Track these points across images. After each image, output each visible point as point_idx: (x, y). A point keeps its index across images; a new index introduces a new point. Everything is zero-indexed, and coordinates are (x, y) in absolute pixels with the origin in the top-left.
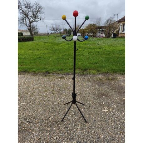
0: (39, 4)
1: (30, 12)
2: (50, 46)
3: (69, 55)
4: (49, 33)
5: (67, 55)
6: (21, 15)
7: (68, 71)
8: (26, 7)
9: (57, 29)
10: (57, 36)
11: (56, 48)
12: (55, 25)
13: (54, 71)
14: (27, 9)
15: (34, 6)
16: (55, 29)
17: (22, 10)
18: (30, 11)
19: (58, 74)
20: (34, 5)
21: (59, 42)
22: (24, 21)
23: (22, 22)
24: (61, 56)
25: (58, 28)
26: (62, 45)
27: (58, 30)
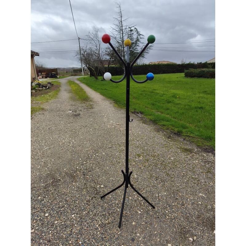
13: (192, 135)
19: (192, 142)
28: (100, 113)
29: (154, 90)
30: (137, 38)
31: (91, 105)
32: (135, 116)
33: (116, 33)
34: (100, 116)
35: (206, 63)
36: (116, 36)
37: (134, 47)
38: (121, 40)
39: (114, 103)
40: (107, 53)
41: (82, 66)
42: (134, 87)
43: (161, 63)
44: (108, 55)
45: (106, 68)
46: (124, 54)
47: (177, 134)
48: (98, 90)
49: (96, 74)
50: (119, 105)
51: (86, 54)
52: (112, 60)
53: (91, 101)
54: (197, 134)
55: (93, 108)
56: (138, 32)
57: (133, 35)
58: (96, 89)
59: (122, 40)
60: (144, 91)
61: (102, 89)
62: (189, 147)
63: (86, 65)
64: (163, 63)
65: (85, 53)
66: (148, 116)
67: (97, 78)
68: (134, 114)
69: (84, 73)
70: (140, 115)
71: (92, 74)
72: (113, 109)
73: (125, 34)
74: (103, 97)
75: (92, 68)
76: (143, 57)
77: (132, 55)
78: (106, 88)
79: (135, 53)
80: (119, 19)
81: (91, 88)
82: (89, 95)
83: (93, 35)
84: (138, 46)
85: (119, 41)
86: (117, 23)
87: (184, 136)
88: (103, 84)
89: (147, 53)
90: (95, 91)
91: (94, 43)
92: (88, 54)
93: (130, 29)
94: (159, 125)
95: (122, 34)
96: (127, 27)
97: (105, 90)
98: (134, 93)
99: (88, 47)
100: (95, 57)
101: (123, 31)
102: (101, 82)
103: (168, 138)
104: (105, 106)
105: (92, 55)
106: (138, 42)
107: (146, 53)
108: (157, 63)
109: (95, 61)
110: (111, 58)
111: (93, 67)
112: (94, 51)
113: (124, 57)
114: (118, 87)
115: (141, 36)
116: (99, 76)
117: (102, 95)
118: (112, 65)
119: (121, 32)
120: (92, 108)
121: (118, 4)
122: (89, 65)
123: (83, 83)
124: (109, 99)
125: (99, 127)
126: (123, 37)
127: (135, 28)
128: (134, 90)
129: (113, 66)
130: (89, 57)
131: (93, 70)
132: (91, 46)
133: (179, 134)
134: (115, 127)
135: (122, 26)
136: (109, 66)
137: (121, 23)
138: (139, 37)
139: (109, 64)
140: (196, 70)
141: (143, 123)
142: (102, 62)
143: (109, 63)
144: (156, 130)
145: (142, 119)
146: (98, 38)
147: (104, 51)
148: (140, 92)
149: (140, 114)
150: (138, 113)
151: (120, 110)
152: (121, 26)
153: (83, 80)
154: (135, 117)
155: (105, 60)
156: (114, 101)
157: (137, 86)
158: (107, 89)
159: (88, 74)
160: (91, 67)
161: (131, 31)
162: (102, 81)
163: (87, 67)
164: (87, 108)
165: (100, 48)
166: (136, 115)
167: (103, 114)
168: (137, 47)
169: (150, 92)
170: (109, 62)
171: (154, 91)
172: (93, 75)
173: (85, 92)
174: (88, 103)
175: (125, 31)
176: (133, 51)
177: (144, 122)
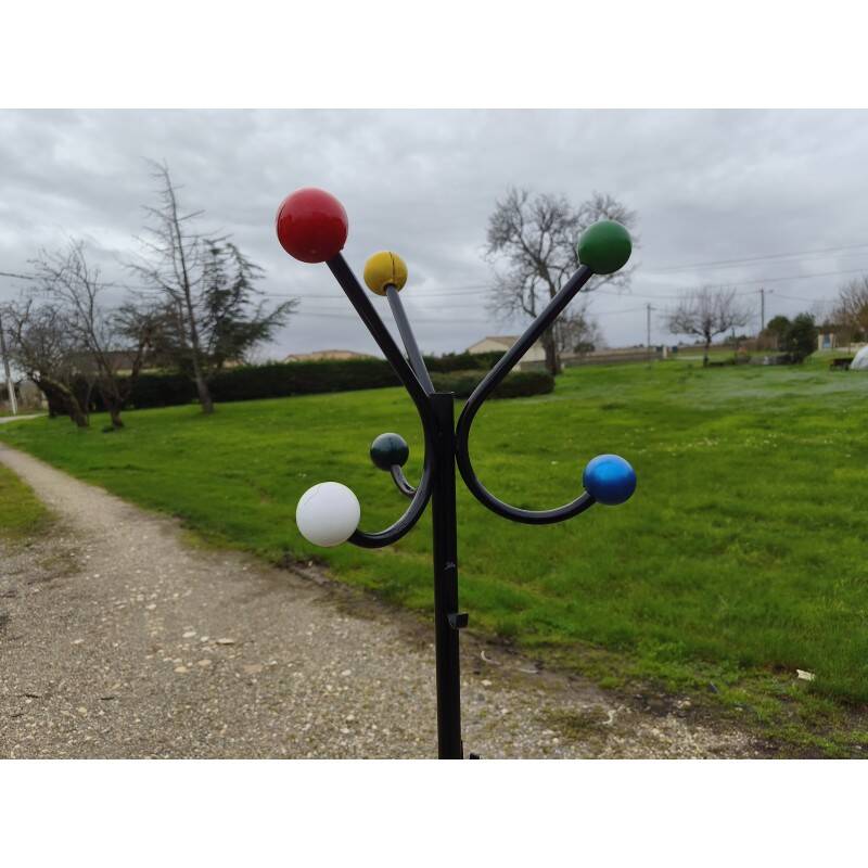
0: (610, 203)
1: (559, 249)
2: (628, 429)
3: (739, 515)
4: (660, 349)
5: (725, 512)
6: (517, 267)
7: (665, 669)
8: (545, 228)
9: (708, 324)
10: (707, 364)
11: (660, 447)
12: (696, 301)
13: (555, 638)
14: (546, 235)
15: (583, 218)
16: (698, 326)
17: (522, 242)
18: (559, 244)
19: (575, 674)
20: (587, 210)
21: (704, 408)
22: (527, 293)
23: (512, 299)
24: (668, 513)
25: (718, 314)
26: (716, 425)
27: (713, 330)
28: (121, 592)
29: (334, 453)
30: (241, 275)
31: (66, 556)
32: (294, 580)
33: (159, 258)
34: (124, 612)
35: (467, 353)
36: (156, 266)
37: (231, 305)
38: (179, 283)
39: (182, 526)
40: (126, 326)
41: (8, 374)
42: (250, 449)
43: (329, 357)
44: (128, 332)
45: (123, 380)
46: (193, 328)
47: (503, 644)
48: (93, 474)
49: (77, 406)
50: (204, 537)
51: (28, 333)
52: (148, 351)
53: (65, 531)
54: (572, 627)
55: (79, 571)
56: (239, 259)
57: (223, 267)
58: (84, 472)
59: (183, 283)
60: (297, 461)
61: (112, 468)
62: (578, 706)
63: (30, 374)
64: (338, 356)
65: (25, 327)
66: (352, 574)
67: (82, 424)
68: (285, 572)
69: (20, 402)
70: (311, 571)
71: (59, 407)
72: (185, 560)
73: (193, 262)
74: (121, 504)
75: (61, 385)
76: (266, 337)
77: (226, 333)
78: (132, 463)
79: (238, 325)
80: (164, 212)
81: (59, 468)
82: (53, 501)
83: (60, 261)
84: (244, 301)
85: (172, 286)
86: (159, 223)
87: (529, 646)
88: (113, 446)
89: (280, 325)
90: (78, 478)
91: (66, 291)
92: (39, 330)
93: (208, 247)
94: (411, 609)
95: (183, 260)
96: (200, 241)
97: (130, 472)
98: (261, 472)
99: (37, 304)
100: (70, 342)
101: (186, 251)
102: (106, 436)
103: (477, 673)
104: (139, 547)
105: (55, 334)
106: (246, 291)
107: (277, 327)
108: (316, 358)
109: (70, 356)
110: (141, 346)
111: (62, 381)
112: (66, 319)
113: (194, 337)
114: (181, 452)
115: (254, 271)
116: (91, 411)
117: (118, 495)
118: (151, 367)
119: (178, 255)
120: (75, 570)
121: (157, 166)
122: (43, 373)
123: (18, 446)
124: (154, 514)
125: (128, 680)
126: (185, 272)
127: (229, 245)
128: (256, 461)
129: (154, 371)
130: (43, 341)
131: (66, 390)
132: (51, 302)
133: (507, 642)
134: (216, 661)
135: (179, 237)
136: (135, 373)
137: (173, 225)
138: (245, 273)
139: (137, 365)
140: (445, 376)
141: (341, 610)
142: (104, 359)
143: (135, 364)
144: (410, 639)
145: (329, 593)
146: (82, 273)
147: (112, 321)
148: (283, 468)
149: (314, 568)
150: (302, 563)
151: (218, 562)
152: (175, 234)
153: (13, 433)
154: (300, 587)
155: (116, 352)
156: (177, 520)
157: (263, 444)
158: (136, 464)
159: (37, 408)
160: (55, 382)
161: (215, 252)
162: (106, 430)
163: (35, 381)
164: (48, 574)
165: (95, 309)
166: (298, 574)
167: (140, 598)
168: (242, 305)
169: (323, 463)
170: (137, 360)
171: (335, 458)
172: (64, 411)
173: (30, 490)
174: (50, 545)
175: (194, 252)
176: (229, 320)
177: (348, 608)
